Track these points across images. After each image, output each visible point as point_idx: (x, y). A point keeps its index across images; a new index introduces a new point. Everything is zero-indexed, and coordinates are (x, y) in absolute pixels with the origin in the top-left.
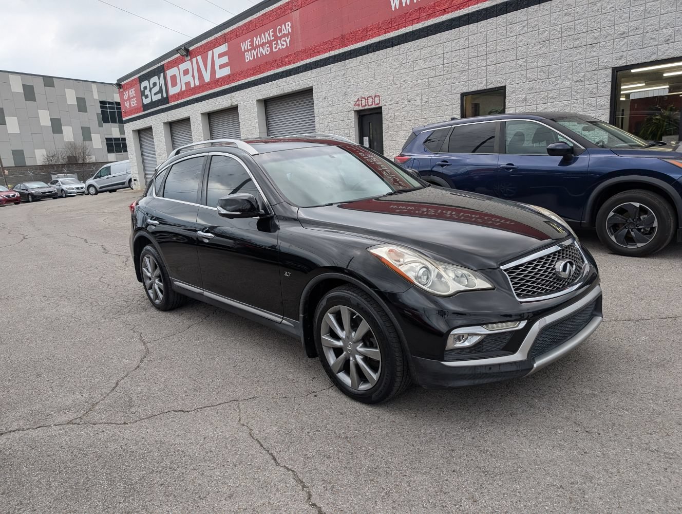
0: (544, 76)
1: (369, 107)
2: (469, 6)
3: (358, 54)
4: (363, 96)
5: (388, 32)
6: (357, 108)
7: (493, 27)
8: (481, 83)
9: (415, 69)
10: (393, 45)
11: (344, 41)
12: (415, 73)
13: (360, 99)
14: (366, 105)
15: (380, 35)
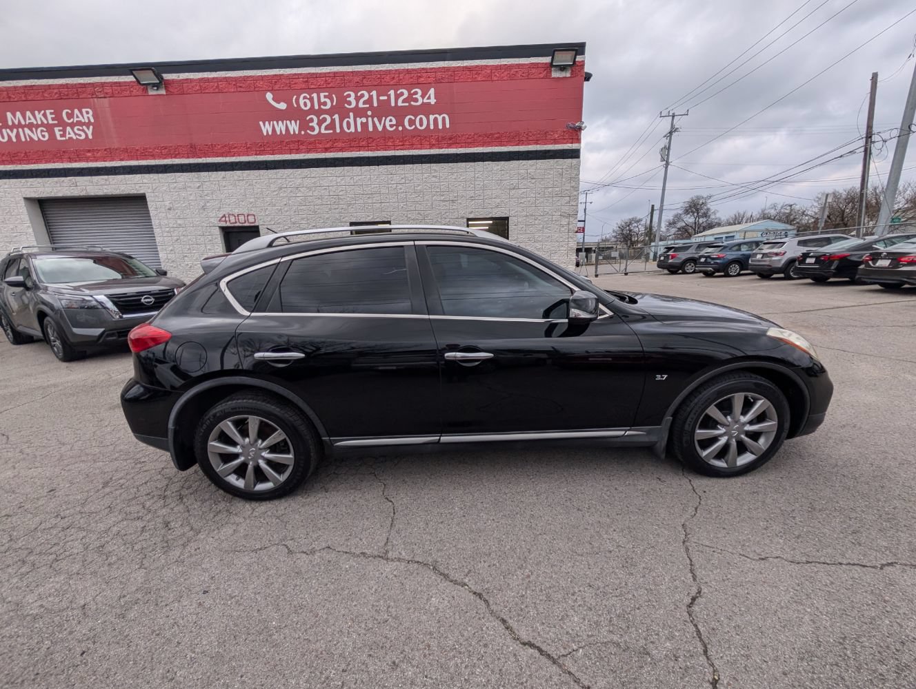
0: (421, 217)
1: (241, 225)
2: (351, 151)
3: (218, 169)
4: (231, 213)
5: (259, 154)
6: (224, 224)
7: (375, 173)
8: (368, 216)
9: (298, 195)
10: (267, 168)
11: (193, 151)
12: (298, 199)
13: (227, 216)
14: (236, 222)
15: (248, 155)
